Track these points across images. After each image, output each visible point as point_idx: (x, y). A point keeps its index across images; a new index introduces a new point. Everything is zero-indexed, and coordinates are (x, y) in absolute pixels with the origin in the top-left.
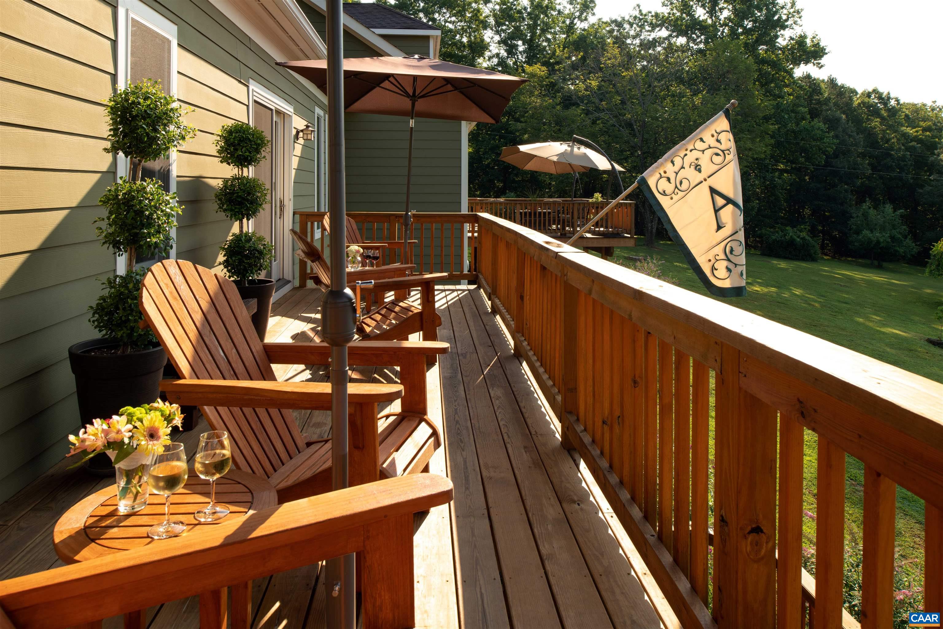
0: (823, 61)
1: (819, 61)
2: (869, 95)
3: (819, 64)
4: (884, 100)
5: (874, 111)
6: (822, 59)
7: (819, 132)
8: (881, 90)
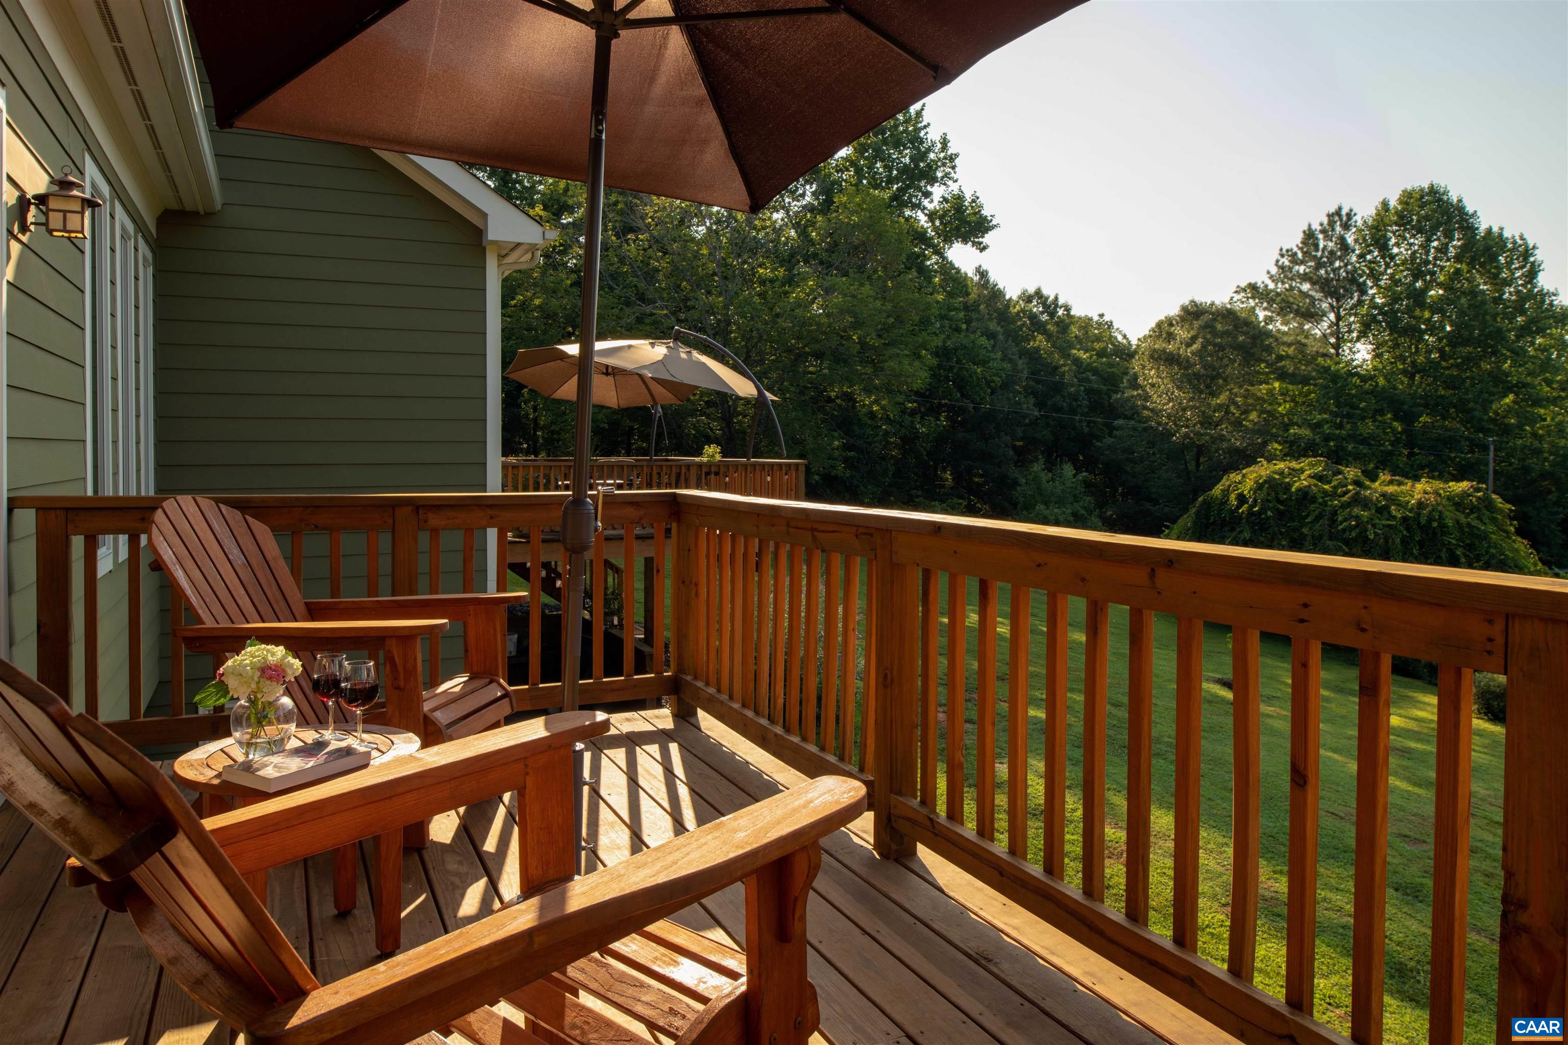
0: (988, 239)
1: (980, 240)
2: (1029, 299)
3: (980, 243)
4: (1051, 307)
5: (1036, 324)
6: (986, 235)
7: (983, 352)
8: (1045, 292)
